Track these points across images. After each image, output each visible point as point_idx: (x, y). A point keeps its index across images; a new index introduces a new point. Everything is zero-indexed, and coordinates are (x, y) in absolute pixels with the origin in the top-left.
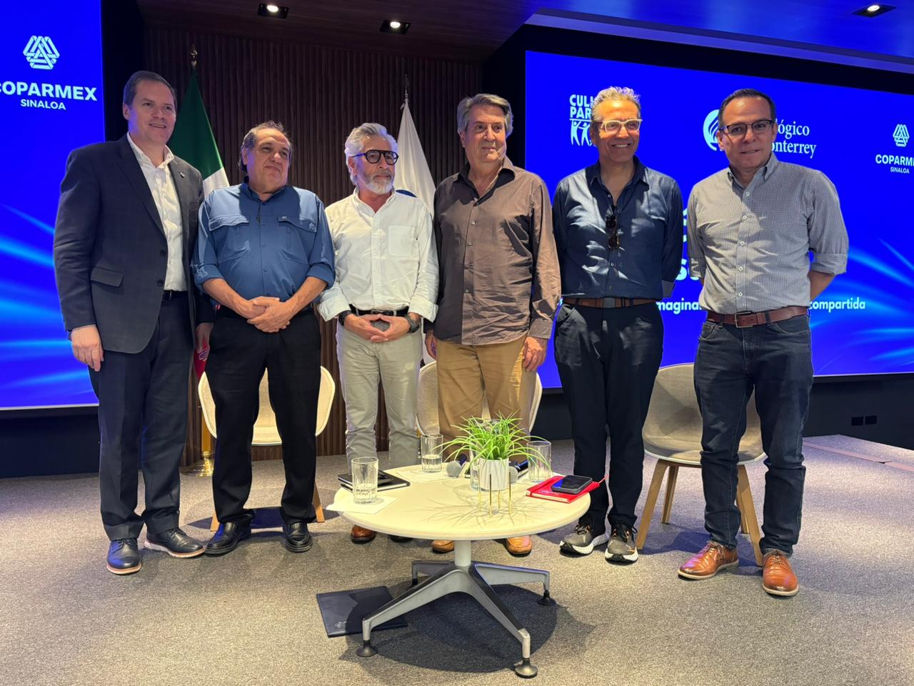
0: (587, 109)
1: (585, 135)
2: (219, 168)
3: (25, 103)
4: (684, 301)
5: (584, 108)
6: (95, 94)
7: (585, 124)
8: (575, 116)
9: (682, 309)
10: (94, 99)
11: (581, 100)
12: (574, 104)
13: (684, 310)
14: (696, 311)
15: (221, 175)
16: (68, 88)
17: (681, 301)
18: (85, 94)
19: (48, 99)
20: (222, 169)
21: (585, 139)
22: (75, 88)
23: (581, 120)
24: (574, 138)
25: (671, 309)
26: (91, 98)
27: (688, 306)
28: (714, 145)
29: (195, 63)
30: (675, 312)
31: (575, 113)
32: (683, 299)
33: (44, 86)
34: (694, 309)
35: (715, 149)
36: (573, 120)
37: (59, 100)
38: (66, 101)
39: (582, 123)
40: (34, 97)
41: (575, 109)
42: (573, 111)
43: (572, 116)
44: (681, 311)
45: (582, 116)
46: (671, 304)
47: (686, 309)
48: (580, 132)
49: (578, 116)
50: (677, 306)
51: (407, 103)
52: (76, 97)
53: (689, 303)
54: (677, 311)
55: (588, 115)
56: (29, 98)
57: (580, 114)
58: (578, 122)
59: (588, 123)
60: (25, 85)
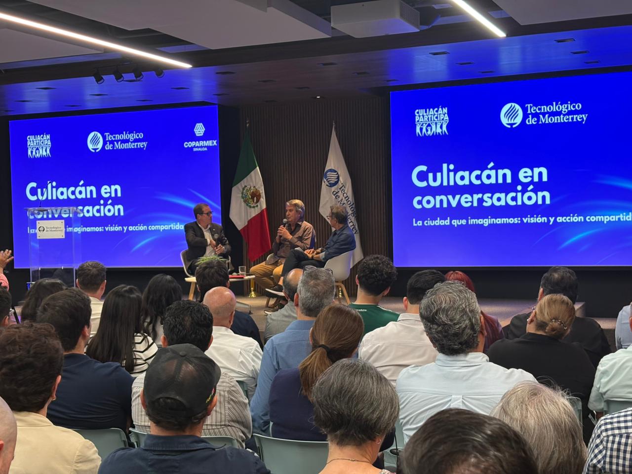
0: (425, 117)
1: (424, 130)
2: (256, 167)
3: (195, 150)
4: (491, 218)
5: (423, 116)
6: (217, 143)
7: (424, 125)
8: (418, 121)
9: (490, 223)
10: (216, 145)
11: (422, 112)
12: (417, 115)
13: (491, 224)
15: (257, 170)
16: (208, 142)
17: (488, 219)
18: (213, 143)
19: (201, 147)
20: (258, 168)
21: (424, 133)
22: (210, 141)
23: (422, 123)
24: (418, 133)
25: (482, 223)
27: (493, 221)
28: (508, 124)
29: (248, 125)
30: (485, 225)
32: (490, 217)
33: (200, 142)
34: (498, 223)
35: (509, 126)
36: (417, 123)
37: (205, 147)
39: (423, 124)
40: (198, 147)
41: (418, 117)
42: (417, 119)
43: (416, 121)
46: (482, 220)
47: (492, 223)
48: (421, 129)
49: (420, 121)
50: (486, 221)
51: (334, 128)
52: (210, 145)
53: (494, 220)
54: (486, 225)
55: (426, 119)
56: (196, 147)
57: (421, 119)
58: (420, 124)
59: (426, 124)
60: (195, 142)
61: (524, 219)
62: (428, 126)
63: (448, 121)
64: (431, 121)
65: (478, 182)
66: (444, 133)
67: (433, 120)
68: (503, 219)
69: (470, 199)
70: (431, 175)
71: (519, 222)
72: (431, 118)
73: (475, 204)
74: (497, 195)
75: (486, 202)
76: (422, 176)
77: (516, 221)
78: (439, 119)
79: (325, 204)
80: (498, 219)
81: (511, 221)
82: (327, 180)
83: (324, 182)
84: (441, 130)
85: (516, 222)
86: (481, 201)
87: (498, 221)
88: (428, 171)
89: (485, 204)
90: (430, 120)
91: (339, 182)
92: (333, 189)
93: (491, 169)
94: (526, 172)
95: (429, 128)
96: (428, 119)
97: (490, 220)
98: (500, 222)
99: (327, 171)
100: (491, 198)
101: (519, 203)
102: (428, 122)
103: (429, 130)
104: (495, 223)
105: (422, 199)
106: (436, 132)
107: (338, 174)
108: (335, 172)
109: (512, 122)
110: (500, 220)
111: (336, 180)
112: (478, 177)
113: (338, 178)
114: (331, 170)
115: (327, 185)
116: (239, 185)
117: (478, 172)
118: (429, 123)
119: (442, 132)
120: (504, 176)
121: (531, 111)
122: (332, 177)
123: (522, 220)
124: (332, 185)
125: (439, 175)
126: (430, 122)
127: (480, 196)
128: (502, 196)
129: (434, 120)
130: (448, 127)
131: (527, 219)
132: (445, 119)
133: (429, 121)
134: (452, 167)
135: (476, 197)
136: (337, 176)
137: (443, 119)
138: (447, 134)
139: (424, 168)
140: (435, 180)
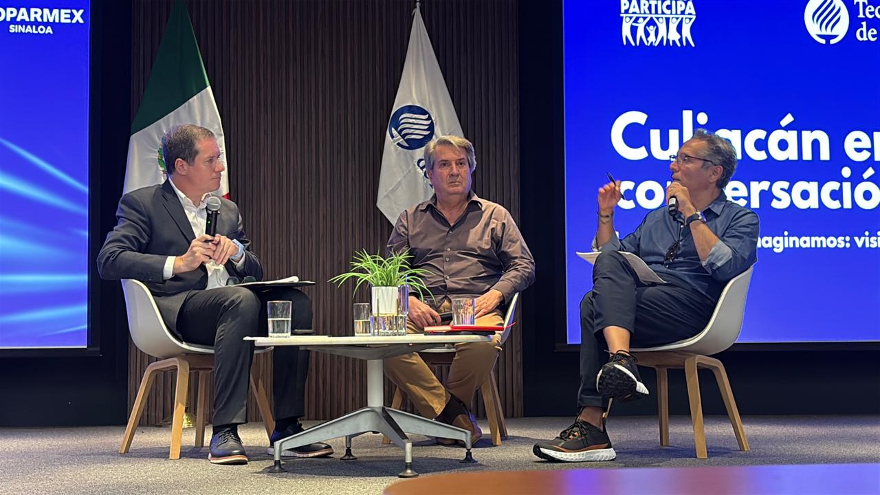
0: (642, 2)
1: (640, 33)
2: (206, 87)
3: (13, 29)
4: (788, 236)
6: (82, 16)
7: (641, 20)
8: (627, 12)
9: (786, 246)
10: (81, 21)
13: (789, 248)
14: (806, 248)
15: (207, 95)
16: (56, 11)
17: (784, 236)
18: (72, 16)
19: (36, 23)
20: (209, 88)
21: (641, 39)
22: (63, 11)
23: (635, 16)
24: (627, 38)
25: (770, 245)
26: (78, 21)
27: (794, 242)
28: (821, 37)
30: (775, 250)
31: (627, 7)
32: (786, 233)
33: (33, 10)
34: (804, 246)
35: (823, 41)
36: (624, 15)
37: (46, 24)
38: (53, 25)
39: (637, 18)
40: (23, 23)
41: (627, 3)
42: (624, 5)
43: (623, 11)
44: (784, 248)
45: (637, 10)
46: (769, 239)
47: (791, 246)
48: (634, 30)
49: (630, 11)
50: (778, 242)
51: (418, 7)
52: (63, 21)
53: (796, 239)
54: (779, 249)
55: (644, 8)
56: (18, 23)
57: (634, 8)
58: (631, 18)
59: (645, 18)
60: (14, 10)
61: (856, 239)
62: (648, 24)
63: (694, 17)
64: (656, 13)
65: (760, 156)
66: (685, 44)
67: (660, 11)
68: (814, 239)
69: (743, 191)
70: (655, 135)
71: (848, 245)
72: (656, 6)
73: (755, 203)
74: (800, 186)
75: (779, 200)
76: (635, 136)
77: (841, 242)
78: (674, 12)
79: (393, 191)
80: (803, 238)
81: (832, 242)
82: (400, 132)
83: (392, 136)
84: (679, 37)
85: (841, 245)
86: (766, 196)
87: (805, 242)
88: (650, 125)
89: (775, 204)
90: (653, 11)
91: (434, 137)
92: (419, 153)
93: (787, 128)
94: (858, 140)
95: (651, 29)
96: (650, 8)
97: (786, 238)
98: (808, 245)
99: (402, 111)
100: (789, 191)
101: (848, 204)
102: (650, 16)
103: (652, 33)
104: (797, 246)
105: (635, 188)
106: (668, 40)
107: (429, 118)
108: (424, 112)
109: (829, 32)
110: (807, 239)
111: (427, 133)
112: (761, 145)
113: (431, 128)
114: (412, 109)
115: (399, 144)
116: (151, 129)
117: (759, 134)
118: (652, 18)
119: (681, 40)
120: (816, 144)
121: (864, 14)
122: (415, 125)
123: (852, 242)
124: (413, 144)
125: (673, 134)
126: (654, 16)
127: (765, 185)
128: (812, 187)
129: (663, 13)
130: (693, 29)
131: (862, 238)
132: (686, 12)
133: (651, 13)
134: (703, 118)
135: (757, 187)
136: (429, 122)
137: (683, 13)
138: (693, 45)
139: (640, 117)
140: (665, 145)
